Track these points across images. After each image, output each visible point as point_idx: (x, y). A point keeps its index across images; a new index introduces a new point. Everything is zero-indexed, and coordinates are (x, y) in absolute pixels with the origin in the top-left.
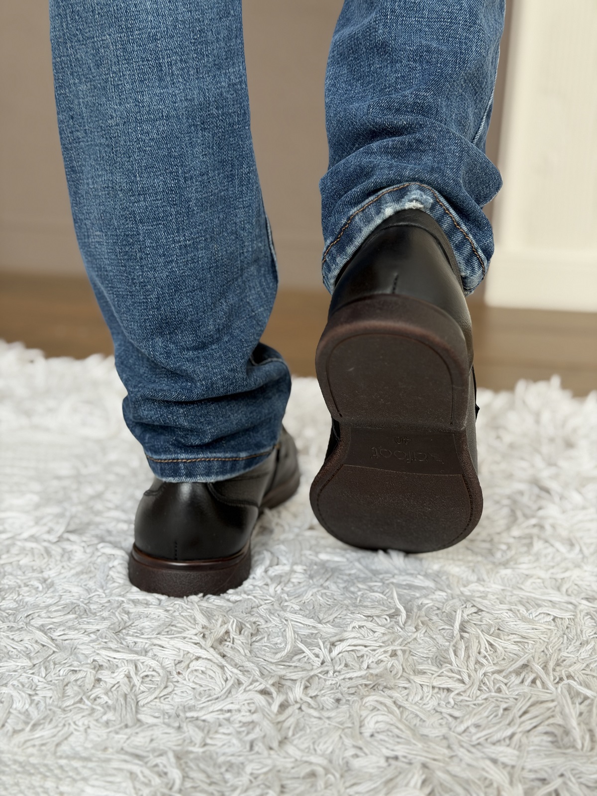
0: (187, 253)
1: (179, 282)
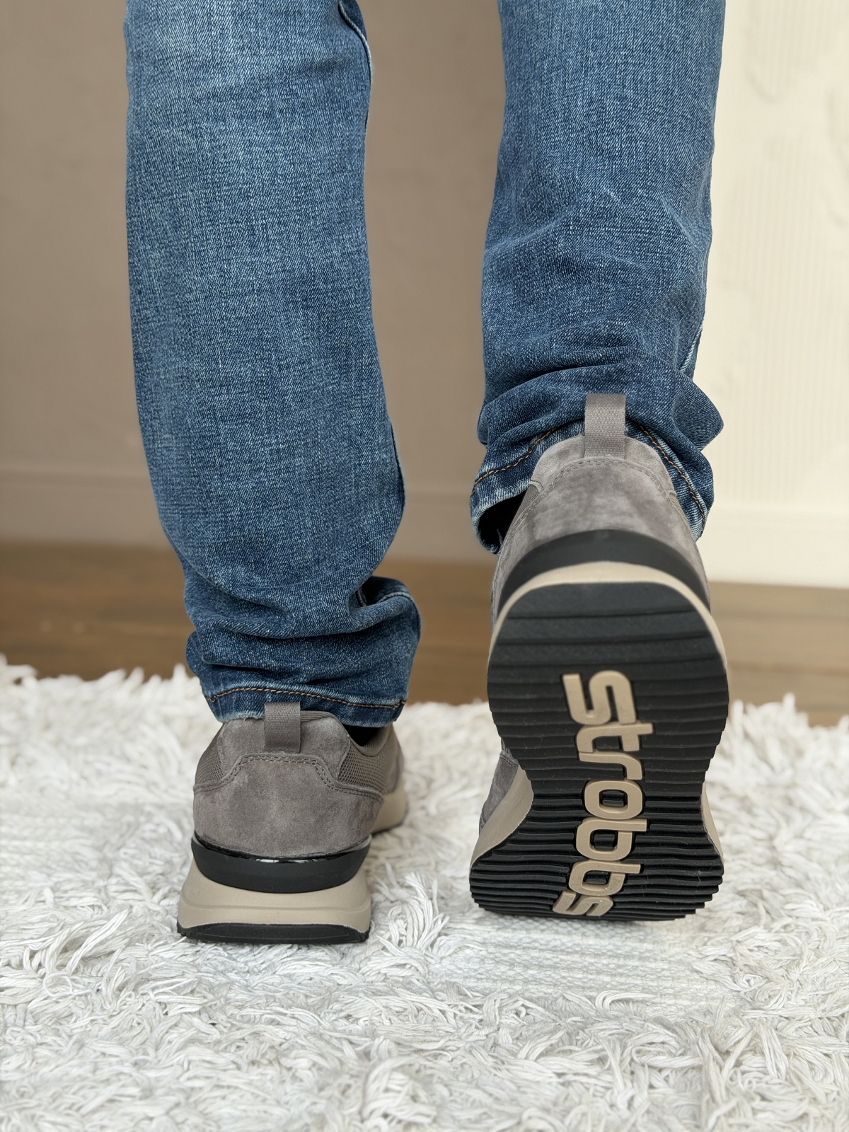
0: (280, 460)
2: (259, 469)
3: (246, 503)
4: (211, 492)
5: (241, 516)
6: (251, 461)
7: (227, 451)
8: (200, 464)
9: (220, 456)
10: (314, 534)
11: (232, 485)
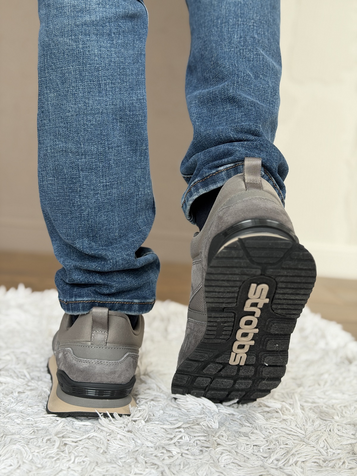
0: (107, 190)
1: (101, 205)
2: (98, 193)
3: (91, 209)
4: (75, 203)
5: (88, 214)
6: (94, 190)
7: (84, 185)
8: (70, 191)
9: (80, 186)
10: (119, 224)
11: (85, 201)
